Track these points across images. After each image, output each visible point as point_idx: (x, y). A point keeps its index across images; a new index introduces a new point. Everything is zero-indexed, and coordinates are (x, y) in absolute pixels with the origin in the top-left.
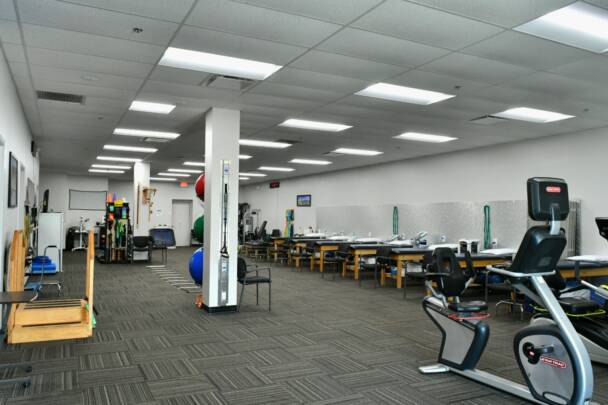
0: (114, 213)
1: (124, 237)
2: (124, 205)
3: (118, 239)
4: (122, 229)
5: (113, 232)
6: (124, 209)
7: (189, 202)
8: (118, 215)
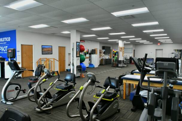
1: (117, 60)
2: (117, 52)
3: (115, 61)
4: (116, 58)
5: (114, 59)
6: (117, 53)
7: (162, 50)
8: (115, 55)
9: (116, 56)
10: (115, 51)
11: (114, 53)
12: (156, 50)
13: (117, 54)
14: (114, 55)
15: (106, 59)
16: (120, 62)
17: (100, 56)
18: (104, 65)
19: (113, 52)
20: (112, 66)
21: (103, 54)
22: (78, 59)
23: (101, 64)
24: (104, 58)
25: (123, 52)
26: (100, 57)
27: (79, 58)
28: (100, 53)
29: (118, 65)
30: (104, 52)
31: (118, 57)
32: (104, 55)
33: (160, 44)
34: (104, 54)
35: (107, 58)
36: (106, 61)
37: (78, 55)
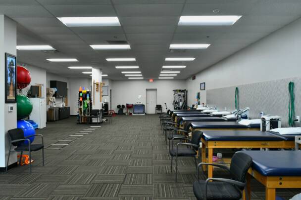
0: (82, 97)
1: (88, 110)
2: (88, 92)
3: (84, 111)
4: (86, 106)
5: (82, 107)
6: (88, 95)
7: (156, 90)
8: (84, 98)
9: (85, 101)
10: (85, 91)
11: (81, 94)
12: (147, 90)
13: (88, 97)
14: (81, 99)
15: (60, 108)
16: (95, 113)
17: (48, 101)
18: (56, 120)
19: (80, 92)
20: (77, 123)
21: (52, 99)
22: (12, 108)
23: (49, 120)
24: (55, 106)
25: (101, 92)
26: (48, 104)
27: (15, 106)
28: (48, 94)
29: (91, 120)
30: (54, 93)
31: (91, 104)
32: (55, 100)
33: (153, 80)
34: (54, 98)
35: (61, 106)
36: (59, 112)
37: (11, 97)
